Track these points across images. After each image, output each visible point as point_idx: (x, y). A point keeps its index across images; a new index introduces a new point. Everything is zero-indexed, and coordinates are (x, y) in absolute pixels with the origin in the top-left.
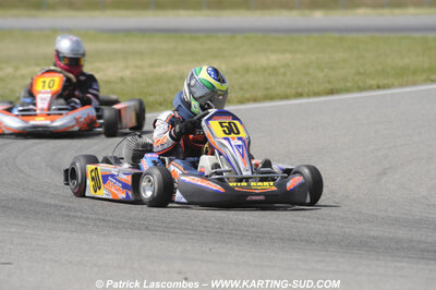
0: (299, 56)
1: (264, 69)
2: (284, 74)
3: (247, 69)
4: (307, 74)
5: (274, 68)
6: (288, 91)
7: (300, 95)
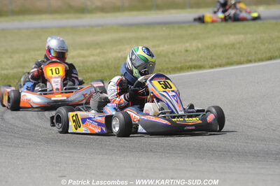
0: (249, 36)
1: (226, 46)
2: (239, 48)
3: (215, 46)
4: (254, 48)
5: (233, 45)
6: (242, 59)
7: (250, 61)
